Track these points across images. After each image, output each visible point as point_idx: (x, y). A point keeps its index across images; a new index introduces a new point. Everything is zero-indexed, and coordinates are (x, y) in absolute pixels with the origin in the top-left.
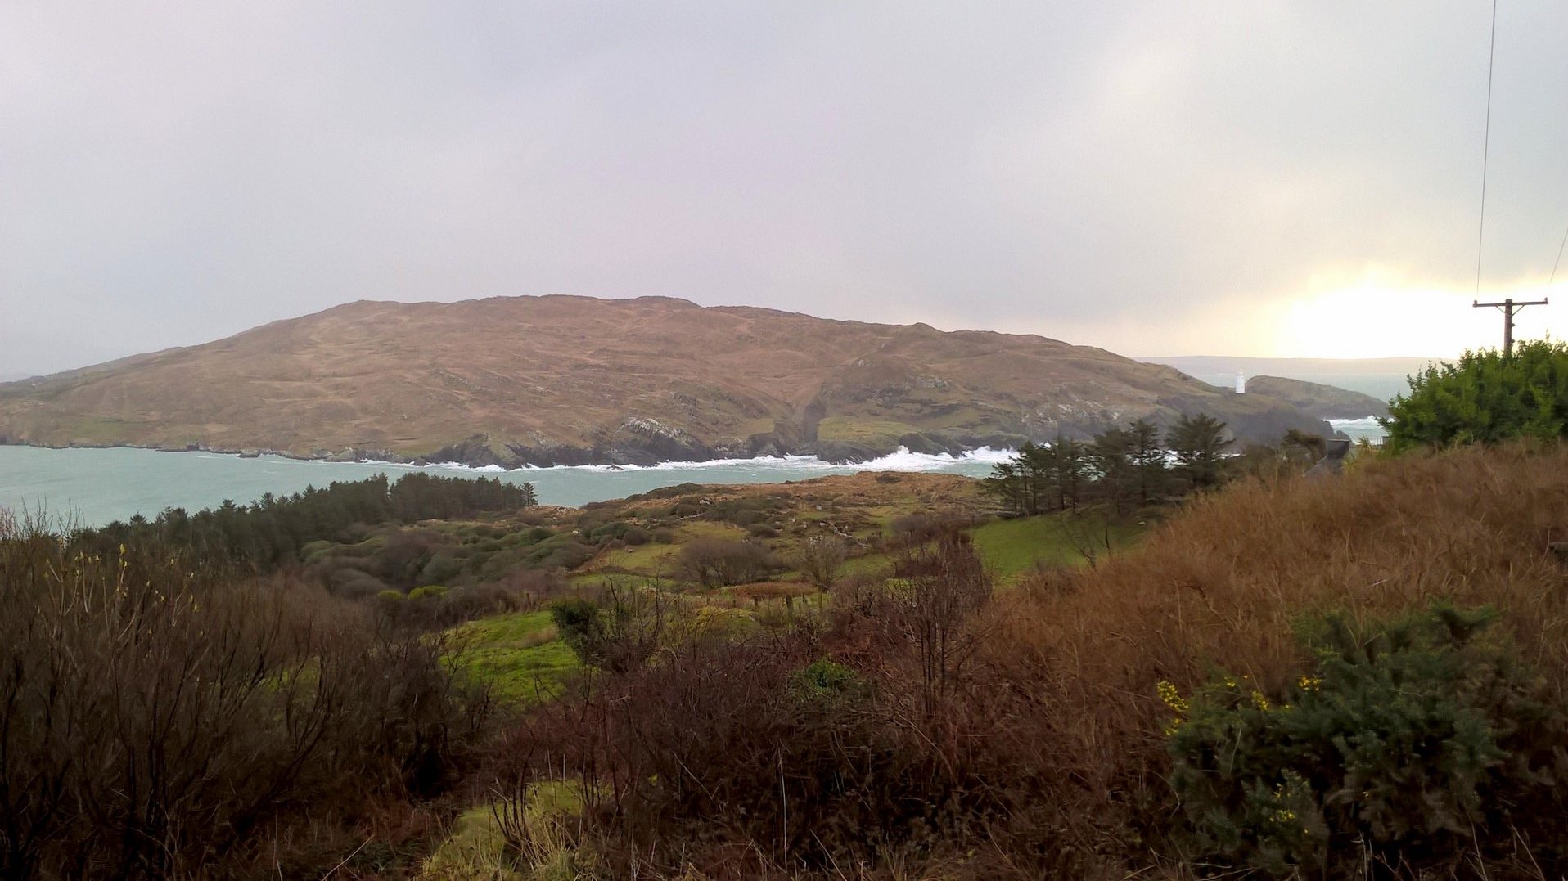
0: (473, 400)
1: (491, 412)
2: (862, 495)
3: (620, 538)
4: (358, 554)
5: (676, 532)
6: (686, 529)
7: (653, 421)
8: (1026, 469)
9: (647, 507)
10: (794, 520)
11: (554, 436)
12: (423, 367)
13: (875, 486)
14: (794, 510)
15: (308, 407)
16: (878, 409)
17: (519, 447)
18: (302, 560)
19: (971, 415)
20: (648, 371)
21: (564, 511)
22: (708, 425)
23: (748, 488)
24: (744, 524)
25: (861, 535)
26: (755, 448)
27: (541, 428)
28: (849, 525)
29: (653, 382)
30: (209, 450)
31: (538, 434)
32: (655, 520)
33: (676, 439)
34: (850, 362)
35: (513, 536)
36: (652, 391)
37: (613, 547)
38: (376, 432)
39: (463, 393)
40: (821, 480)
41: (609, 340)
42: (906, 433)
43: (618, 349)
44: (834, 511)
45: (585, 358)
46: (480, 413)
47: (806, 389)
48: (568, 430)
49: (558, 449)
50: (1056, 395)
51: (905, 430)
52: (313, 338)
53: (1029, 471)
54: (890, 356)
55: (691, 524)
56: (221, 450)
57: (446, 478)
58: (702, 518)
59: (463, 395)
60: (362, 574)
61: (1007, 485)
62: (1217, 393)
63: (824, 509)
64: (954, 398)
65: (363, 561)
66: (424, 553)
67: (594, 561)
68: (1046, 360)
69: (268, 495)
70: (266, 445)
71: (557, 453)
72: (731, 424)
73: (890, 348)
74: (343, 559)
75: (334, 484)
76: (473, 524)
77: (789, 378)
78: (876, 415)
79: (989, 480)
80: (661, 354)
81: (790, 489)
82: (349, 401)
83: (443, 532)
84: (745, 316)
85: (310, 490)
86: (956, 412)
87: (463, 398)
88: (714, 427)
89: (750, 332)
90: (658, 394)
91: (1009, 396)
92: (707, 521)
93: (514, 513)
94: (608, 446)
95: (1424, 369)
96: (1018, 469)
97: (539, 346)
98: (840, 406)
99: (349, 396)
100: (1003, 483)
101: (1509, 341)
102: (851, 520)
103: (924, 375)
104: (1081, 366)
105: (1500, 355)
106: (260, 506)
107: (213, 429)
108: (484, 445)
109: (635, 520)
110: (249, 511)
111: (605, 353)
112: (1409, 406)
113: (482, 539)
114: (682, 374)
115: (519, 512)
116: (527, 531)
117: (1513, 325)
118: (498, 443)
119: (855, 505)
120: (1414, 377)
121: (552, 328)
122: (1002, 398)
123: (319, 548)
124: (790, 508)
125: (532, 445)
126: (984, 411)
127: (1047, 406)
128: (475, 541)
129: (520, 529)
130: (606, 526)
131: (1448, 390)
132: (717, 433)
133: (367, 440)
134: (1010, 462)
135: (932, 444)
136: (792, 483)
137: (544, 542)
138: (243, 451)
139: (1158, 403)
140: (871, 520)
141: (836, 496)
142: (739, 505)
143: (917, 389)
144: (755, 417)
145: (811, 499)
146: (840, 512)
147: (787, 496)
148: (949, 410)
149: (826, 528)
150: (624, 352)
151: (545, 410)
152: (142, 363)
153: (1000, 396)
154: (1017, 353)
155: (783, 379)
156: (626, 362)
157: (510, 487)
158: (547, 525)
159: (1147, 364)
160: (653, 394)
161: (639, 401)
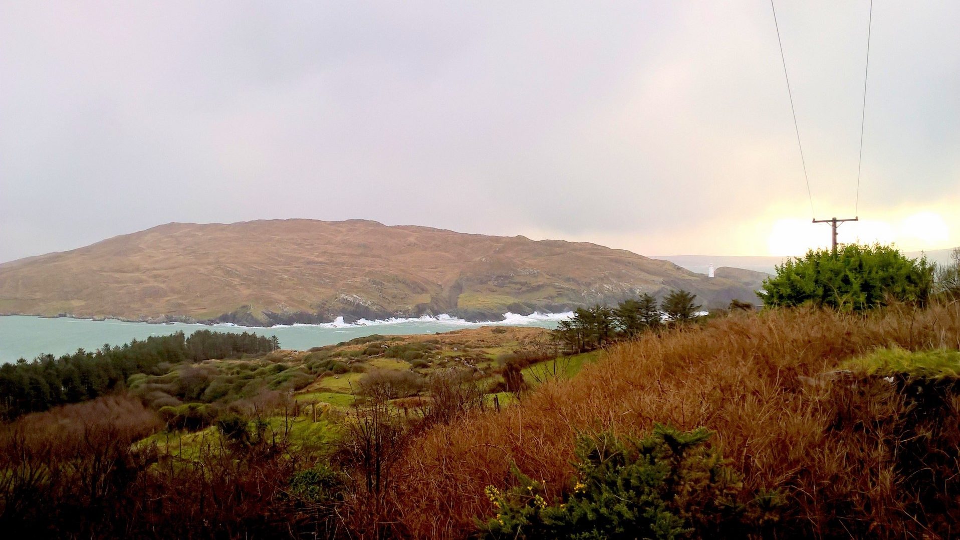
0: (242, 284)
1: (253, 291)
2: (483, 341)
3: (331, 369)
4: (163, 382)
5: (366, 365)
6: (372, 363)
7: (355, 296)
8: (578, 324)
9: (349, 350)
10: (439, 357)
11: (293, 306)
12: (209, 264)
13: (491, 335)
14: (440, 351)
15: (137, 289)
16: (495, 288)
17: (271, 314)
18: (128, 386)
19: (551, 291)
20: (352, 265)
21: (297, 353)
22: (390, 298)
23: (412, 337)
24: (408, 359)
25: (480, 366)
26: (419, 312)
27: (285, 301)
28: (474, 360)
29: (356, 272)
30: (72, 317)
31: (283, 305)
32: (353, 358)
33: (370, 307)
34: (478, 259)
35: (263, 370)
36: (355, 277)
37: (326, 375)
38: (179, 305)
39: (235, 279)
40: (461, 331)
41: (328, 246)
42: (513, 302)
43: (334, 252)
44: (465, 351)
45: (313, 258)
46: (247, 292)
47: (451, 276)
48: (302, 302)
49: (295, 314)
50: (602, 279)
51: (511, 301)
52: (141, 246)
53: (580, 326)
54: (502, 255)
55: (376, 360)
56: (81, 316)
57: (222, 333)
58: (383, 356)
59: (236, 281)
60: (165, 395)
61: (567, 334)
62: (698, 277)
63: (459, 349)
64: (540, 281)
65: (165, 386)
66: (205, 381)
67: (314, 384)
68: (596, 257)
69: (107, 346)
70: (109, 313)
71: (295, 316)
72: (404, 298)
73: (501, 251)
74: (154, 385)
75: (150, 338)
76: (238, 362)
77: (441, 269)
78: (494, 291)
79: (556, 331)
80: (361, 255)
81: (438, 338)
82: (163, 286)
83: (218, 367)
84: (413, 232)
85: (135, 342)
86: (542, 289)
87: (235, 283)
88: (393, 300)
89: (416, 241)
90: (358, 279)
91: (573, 280)
92: (386, 358)
93: (265, 355)
94: (327, 312)
95: (785, 262)
96: (574, 324)
97: (284, 250)
98: (471, 286)
99: (164, 282)
100: (565, 333)
101: (835, 243)
102: (475, 356)
103: (522, 267)
104: (617, 261)
105: (830, 252)
106: (102, 352)
107: (76, 303)
108: (248, 312)
109: (340, 358)
110: (94, 356)
111: (326, 254)
112: (775, 285)
113: (243, 371)
114: (374, 267)
115: (268, 354)
116: (272, 365)
117: (837, 234)
118: (258, 313)
119: (478, 347)
120: (779, 266)
121: (293, 239)
122: (570, 281)
123: (139, 379)
124: (438, 349)
125: (279, 312)
126: (559, 288)
127: (597, 286)
128: (238, 373)
129: (268, 365)
130: (321, 362)
131: (798, 274)
132: (395, 303)
133: (174, 310)
134: (569, 320)
135: (527, 309)
136: (440, 334)
137: (282, 373)
138: (95, 317)
139: (663, 283)
140: (487, 356)
141: (467, 341)
142: (405, 349)
143: (519, 276)
144: (419, 293)
145: (451, 344)
146: (468, 351)
147: (437, 342)
148: (538, 288)
149: (459, 362)
150: (338, 254)
151: (287, 290)
152: (32, 262)
153: (568, 280)
154: (578, 253)
155: (437, 270)
156: (339, 260)
157: (263, 338)
158: (285, 362)
159: (655, 260)
160: (355, 280)
161: (347, 284)
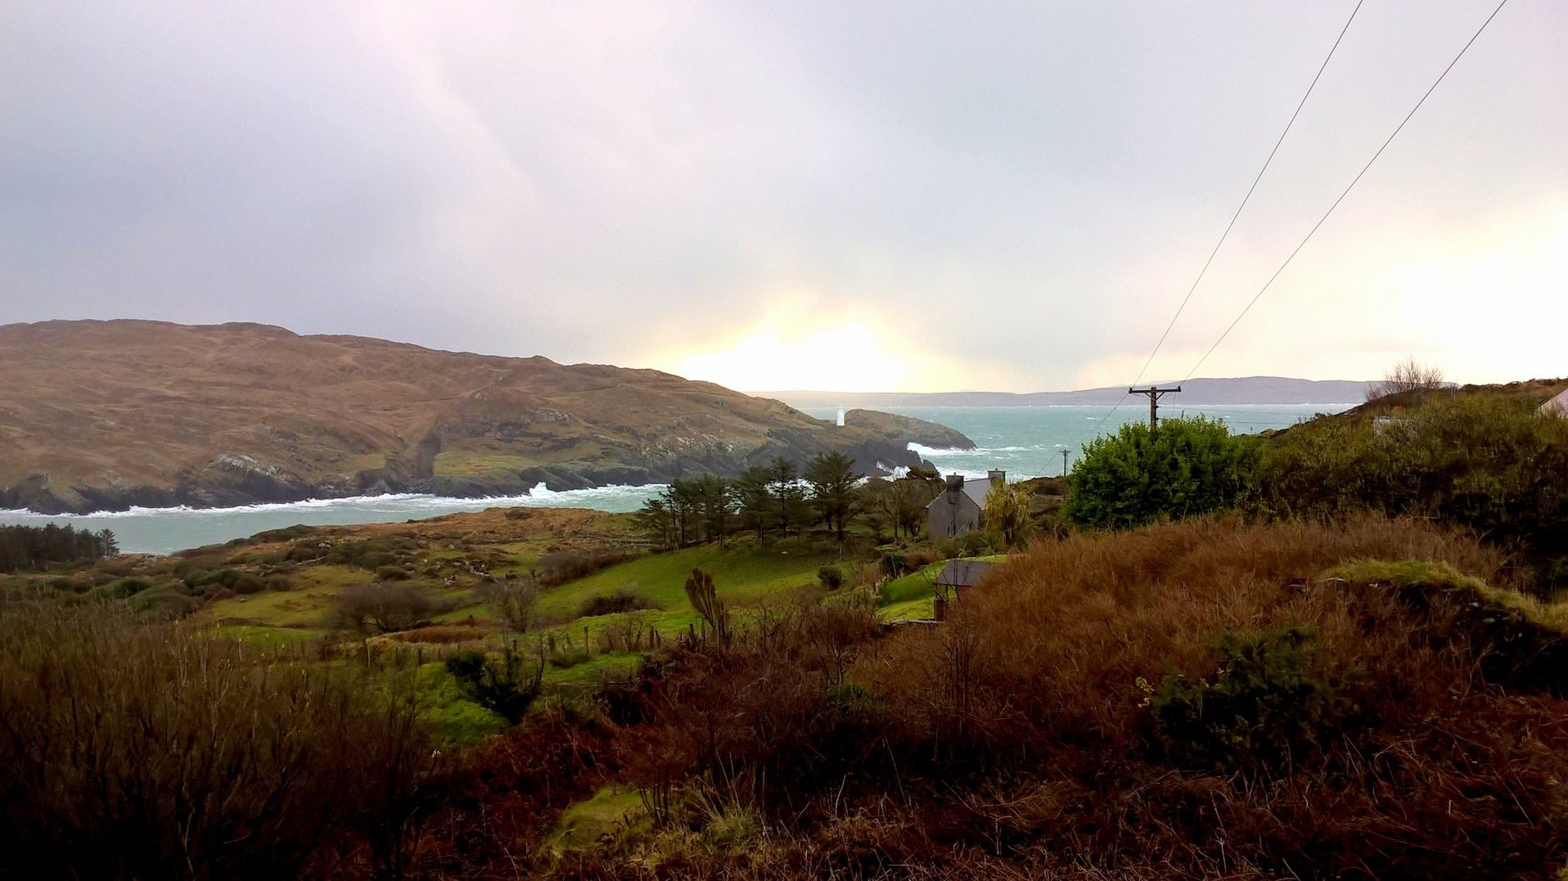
0: (27, 437)
1: (50, 450)
2: (492, 532)
3: (230, 586)
5: (293, 578)
6: (306, 574)
7: (246, 458)
8: (675, 505)
9: (255, 552)
10: (426, 561)
11: (129, 476)
13: (505, 523)
14: (425, 550)
16: (496, 444)
17: (86, 489)
19: (594, 449)
20: (239, 403)
21: (154, 559)
22: (310, 461)
23: (368, 528)
24: (371, 567)
25: (498, 574)
26: (366, 484)
27: (113, 468)
28: (486, 564)
29: (245, 416)
31: (109, 475)
32: (269, 566)
33: (275, 477)
34: (466, 394)
35: (99, 590)
36: (244, 425)
37: (222, 597)
39: (13, 428)
40: (447, 518)
41: (191, 370)
42: (528, 466)
43: (202, 380)
44: (468, 550)
45: (163, 390)
46: (36, 451)
47: (420, 422)
48: (146, 470)
49: (133, 489)
50: (674, 428)
51: (527, 464)
53: (678, 507)
54: (508, 389)
55: (311, 569)
57: (7, 526)
58: (323, 562)
61: (658, 521)
62: (821, 425)
63: (457, 548)
64: (579, 429)
67: (201, 613)
68: (664, 394)
71: (133, 495)
72: (337, 460)
73: (506, 382)
76: (46, 577)
77: (401, 411)
78: (495, 449)
79: (638, 515)
80: (254, 385)
81: (414, 528)
84: (348, 346)
86: (577, 445)
87: (16, 435)
88: (316, 464)
89: (355, 363)
90: (251, 429)
91: (628, 429)
92: (329, 564)
93: (93, 563)
94: (193, 486)
96: (668, 505)
97: (106, 375)
98: (456, 440)
100: (653, 514)
101: (1154, 417)
102: (487, 558)
103: (544, 408)
104: (696, 400)
105: (1149, 428)
108: (43, 488)
109: (244, 567)
111: (187, 384)
114: (279, 408)
115: (98, 562)
116: (116, 582)
117: (1157, 407)
118: (61, 487)
119: (488, 543)
121: (122, 356)
122: (622, 431)
124: (420, 548)
125: (102, 487)
126: (605, 444)
127: (666, 439)
129: (107, 581)
130: (211, 574)
131: (1113, 455)
132: (321, 470)
135: (556, 479)
136: (414, 522)
137: (140, 595)
139: (768, 435)
140: (509, 557)
141: (465, 534)
142: (365, 548)
143: (538, 423)
144: (363, 452)
145: (438, 538)
146: (472, 550)
147: (412, 536)
148: (571, 443)
149: (461, 568)
150: (209, 383)
151: (116, 448)
153: (620, 430)
154: (635, 387)
155: (394, 411)
156: (212, 394)
157: (85, 535)
158: (135, 575)
159: (757, 399)
160: (245, 428)
161: (229, 436)
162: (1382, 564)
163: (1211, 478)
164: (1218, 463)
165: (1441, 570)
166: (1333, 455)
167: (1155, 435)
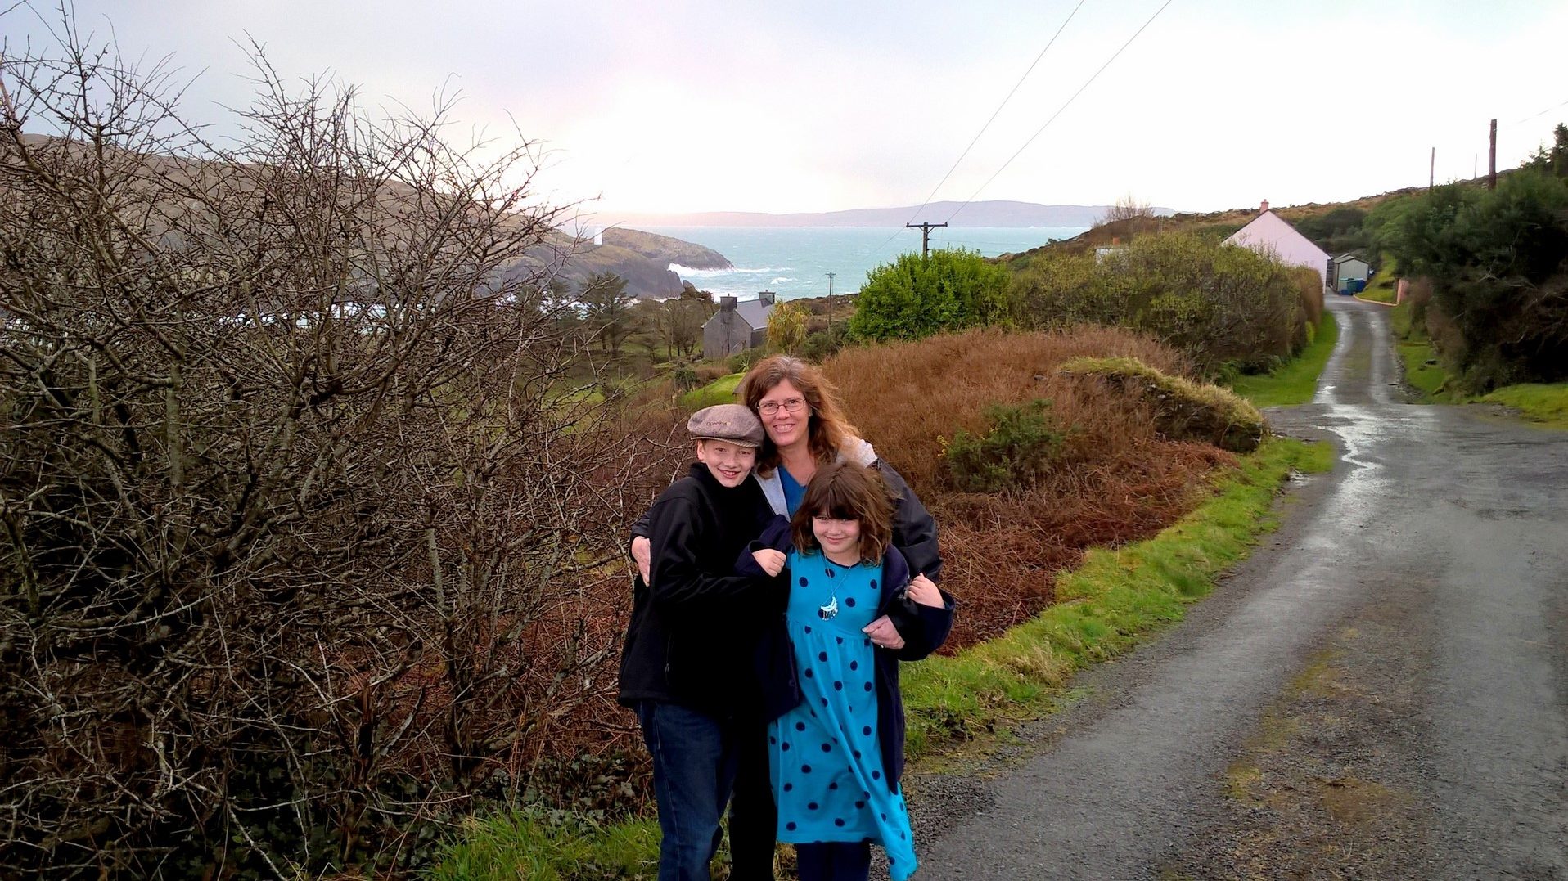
101: (926, 249)
105: (921, 258)
117: (929, 239)
131: (892, 281)
162: (1095, 360)
163: (970, 299)
164: (977, 286)
165: (1133, 363)
166: (1063, 282)
167: (926, 263)
